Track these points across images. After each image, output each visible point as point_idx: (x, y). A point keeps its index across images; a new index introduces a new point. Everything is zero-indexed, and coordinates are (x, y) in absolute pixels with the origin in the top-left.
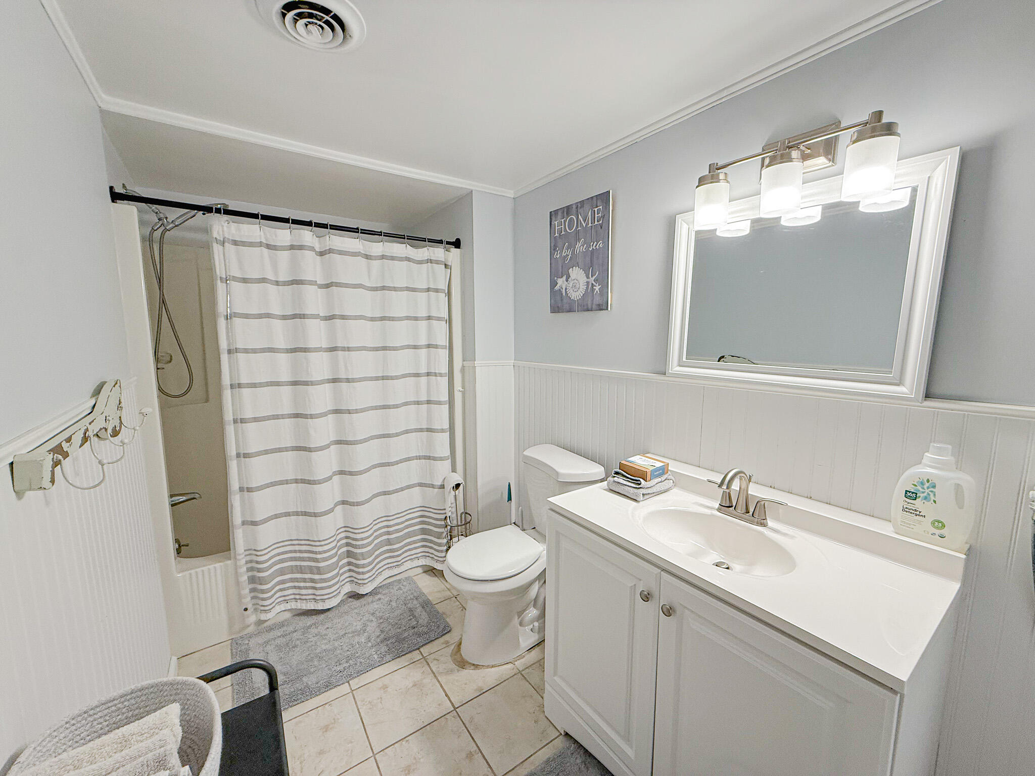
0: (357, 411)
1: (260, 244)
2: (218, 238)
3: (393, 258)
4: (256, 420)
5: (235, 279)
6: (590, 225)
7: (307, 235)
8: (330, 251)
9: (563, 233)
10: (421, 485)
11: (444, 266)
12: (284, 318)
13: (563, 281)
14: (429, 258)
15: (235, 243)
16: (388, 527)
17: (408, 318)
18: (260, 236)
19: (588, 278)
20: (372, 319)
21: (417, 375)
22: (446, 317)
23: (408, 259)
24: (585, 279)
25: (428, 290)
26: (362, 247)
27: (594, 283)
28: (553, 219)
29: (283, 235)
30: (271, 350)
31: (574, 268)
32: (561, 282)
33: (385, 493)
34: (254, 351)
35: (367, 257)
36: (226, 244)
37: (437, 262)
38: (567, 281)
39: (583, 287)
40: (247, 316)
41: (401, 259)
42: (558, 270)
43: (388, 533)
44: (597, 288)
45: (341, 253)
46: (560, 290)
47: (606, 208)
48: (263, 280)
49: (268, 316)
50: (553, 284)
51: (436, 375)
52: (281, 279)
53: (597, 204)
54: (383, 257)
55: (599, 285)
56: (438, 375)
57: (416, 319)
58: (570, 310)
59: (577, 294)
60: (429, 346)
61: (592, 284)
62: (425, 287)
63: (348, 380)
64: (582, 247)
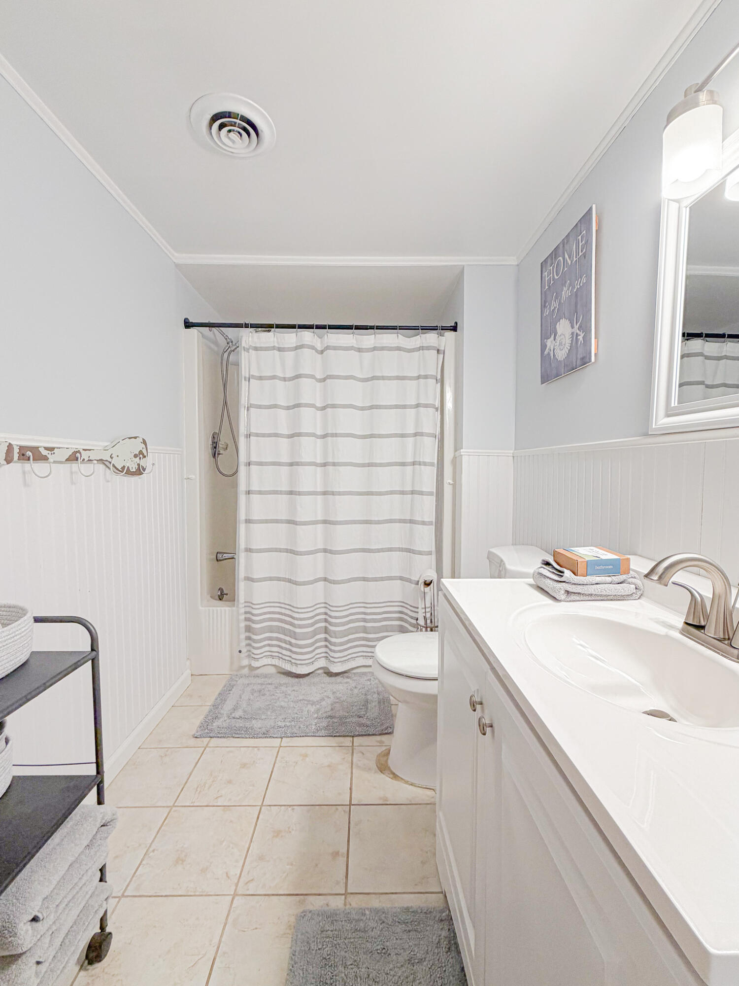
0: (340, 493)
1: (273, 348)
2: (245, 346)
3: (382, 349)
4: (260, 493)
5: (254, 377)
6: (575, 259)
7: (307, 336)
8: (328, 348)
9: (552, 282)
10: (401, 578)
11: (436, 352)
12: (288, 408)
13: (552, 342)
14: (421, 345)
15: (256, 349)
16: (365, 613)
17: (397, 407)
18: (274, 341)
19: (572, 327)
20: (362, 409)
21: (403, 464)
22: (437, 403)
23: (398, 349)
24: (570, 331)
25: (419, 377)
26: (355, 342)
27: (578, 331)
28: (544, 269)
29: (290, 338)
30: (276, 435)
31: (561, 320)
32: (549, 343)
33: (364, 579)
34: (264, 435)
35: (360, 350)
36: (250, 350)
37: (428, 348)
38: (555, 339)
39: (569, 341)
40: (259, 407)
41: (390, 349)
42: (548, 331)
43: (365, 620)
44: (580, 338)
45: (335, 348)
46: (549, 353)
47: (590, 230)
48: (274, 377)
49: (275, 406)
50: (543, 347)
51: (420, 464)
52: (288, 375)
53: (581, 230)
54: (375, 349)
55: (583, 333)
57: (404, 407)
58: (557, 376)
59: (563, 352)
60: (416, 435)
61: (577, 334)
62: (416, 375)
63: (334, 464)
64: (568, 292)
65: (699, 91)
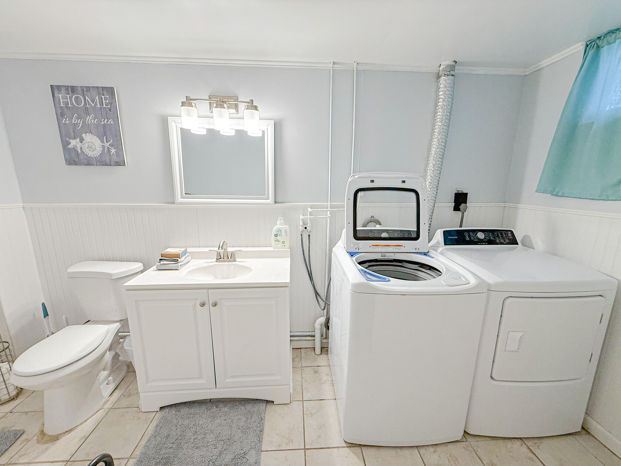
6: (99, 106)
9: (70, 105)
13: (77, 142)
19: (103, 142)
24: (101, 144)
27: (109, 147)
28: (56, 91)
31: (87, 134)
32: (74, 142)
39: (99, 149)
42: (69, 133)
44: (113, 151)
46: (74, 149)
47: (112, 98)
50: (65, 143)
53: (103, 93)
55: (114, 149)
58: (89, 164)
59: (94, 153)
64: (93, 120)
65: (191, 101)
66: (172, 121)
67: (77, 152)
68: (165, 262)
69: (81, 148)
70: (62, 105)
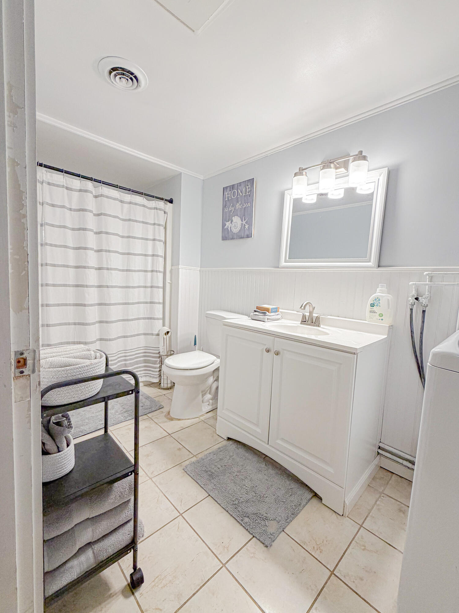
0: (112, 287)
1: (63, 186)
2: (40, 180)
3: (136, 204)
4: (54, 285)
5: (48, 204)
6: (244, 195)
7: (89, 185)
8: (102, 195)
9: (230, 198)
10: (145, 334)
11: (164, 212)
12: (73, 229)
13: (229, 223)
14: (156, 207)
15: (49, 184)
17: (142, 239)
18: (63, 182)
19: (242, 221)
20: (123, 237)
21: (146, 271)
22: (164, 241)
23: (144, 206)
24: (241, 222)
25: (154, 224)
26: (119, 196)
27: (245, 224)
28: (225, 191)
29: (76, 183)
30: (66, 247)
31: (235, 216)
32: (228, 224)
33: (124, 337)
34: (56, 246)
35: (122, 202)
36: (44, 184)
37: (160, 209)
38: (231, 223)
39: (240, 226)
40: (53, 226)
41: (140, 205)
42: (226, 218)
43: (125, 360)
44: (247, 226)
45: (107, 197)
46: (227, 228)
47: (252, 187)
48: (63, 207)
49: (64, 227)
50: (224, 225)
51: (157, 271)
52: (73, 207)
53: (248, 184)
54: (130, 203)
55: (248, 225)
56: (158, 271)
57: (147, 239)
58: (232, 239)
59: (237, 230)
60: (153, 255)
61: (244, 224)
62: (153, 222)
63: (108, 269)
64: (239, 206)
65: (303, 171)
66: (288, 195)
67: (228, 230)
68: (257, 313)
69: (231, 227)
70: (226, 199)
